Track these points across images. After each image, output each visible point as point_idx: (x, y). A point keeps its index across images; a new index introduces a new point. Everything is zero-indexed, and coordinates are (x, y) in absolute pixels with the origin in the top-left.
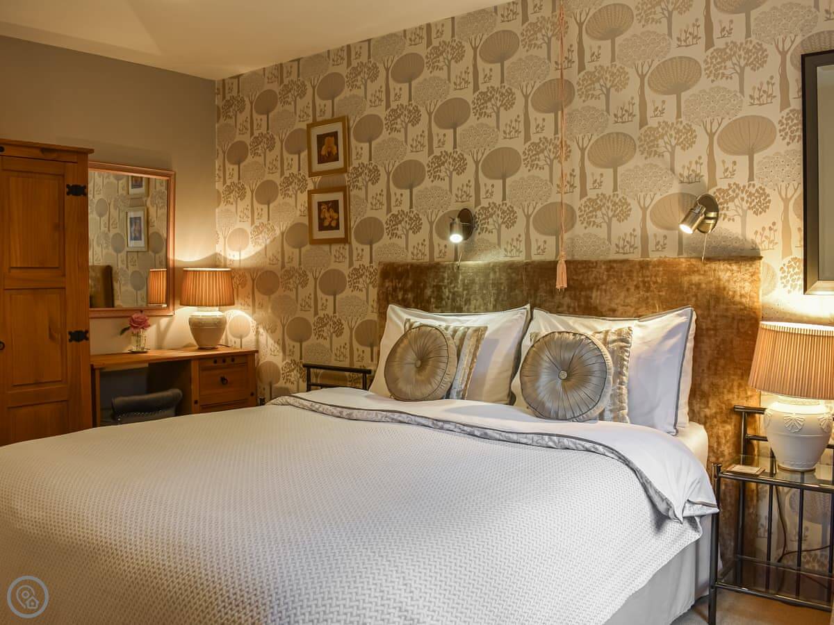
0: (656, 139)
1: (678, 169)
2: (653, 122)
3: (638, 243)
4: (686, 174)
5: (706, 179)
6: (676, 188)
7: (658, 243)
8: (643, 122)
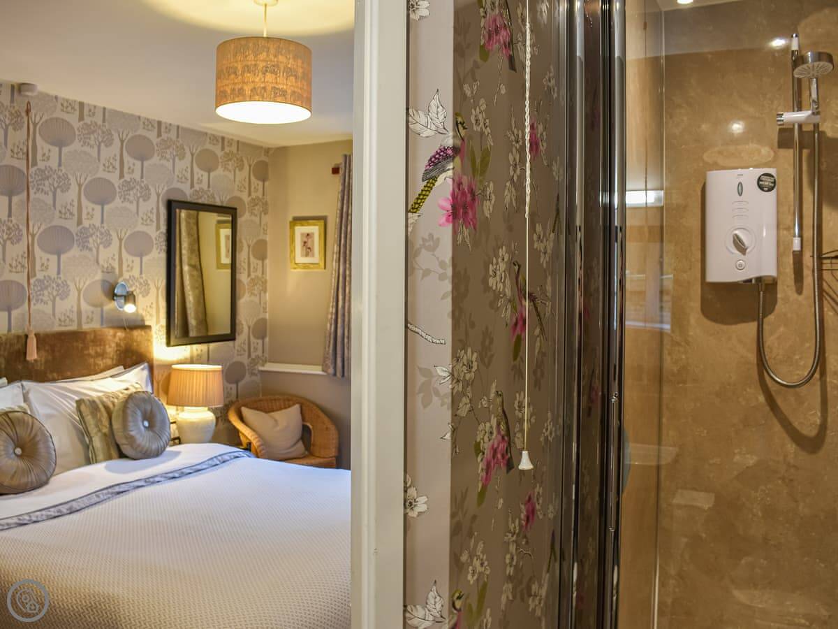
0: (87, 237)
1: (101, 262)
2: (86, 223)
3: (75, 318)
4: (106, 266)
5: (117, 271)
6: (99, 276)
7: (88, 317)
8: (79, 222)
